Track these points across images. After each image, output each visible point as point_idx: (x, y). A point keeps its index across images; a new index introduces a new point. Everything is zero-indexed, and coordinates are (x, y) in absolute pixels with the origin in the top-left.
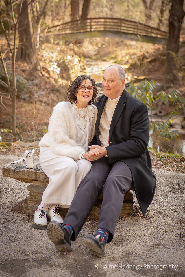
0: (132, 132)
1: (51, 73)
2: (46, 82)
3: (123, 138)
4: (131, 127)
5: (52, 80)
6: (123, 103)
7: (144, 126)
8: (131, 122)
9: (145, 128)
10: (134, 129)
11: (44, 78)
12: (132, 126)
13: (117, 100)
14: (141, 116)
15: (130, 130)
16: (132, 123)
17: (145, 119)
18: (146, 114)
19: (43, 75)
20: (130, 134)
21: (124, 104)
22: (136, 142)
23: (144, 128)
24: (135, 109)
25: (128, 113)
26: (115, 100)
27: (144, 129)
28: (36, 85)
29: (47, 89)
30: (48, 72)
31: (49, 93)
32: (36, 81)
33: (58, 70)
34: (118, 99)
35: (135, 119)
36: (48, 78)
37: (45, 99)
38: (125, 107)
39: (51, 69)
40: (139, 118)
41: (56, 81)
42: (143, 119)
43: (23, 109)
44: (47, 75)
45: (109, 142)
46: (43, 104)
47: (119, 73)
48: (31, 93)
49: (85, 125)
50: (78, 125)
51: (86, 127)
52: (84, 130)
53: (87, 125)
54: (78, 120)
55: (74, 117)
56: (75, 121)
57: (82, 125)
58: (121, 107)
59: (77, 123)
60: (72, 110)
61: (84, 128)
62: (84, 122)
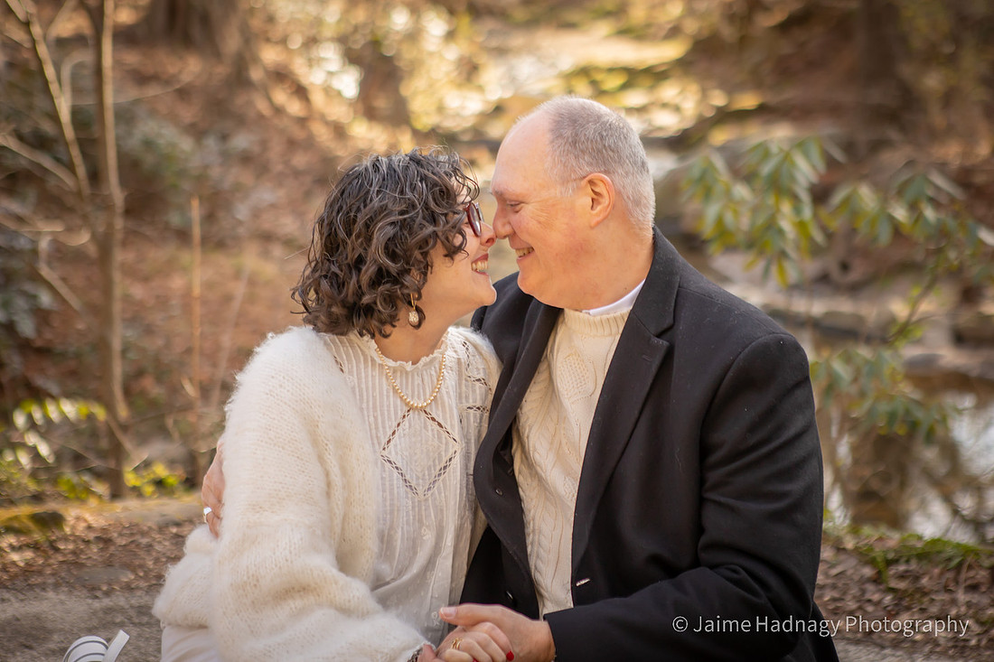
0: (711, 517)
1: (318, 99)
2: (292, 144)
3: (656, 560)
4: (708, 484)
5: (322, 134)
6: (653, 329)
7: (789, 473)
8: (704, 449)
9: (796, 487)
10: (722, 499)
11: (284, 123)
12: (714, 476)
13: (618, 314)
14: (771, 412)
15: (701, 501)
16: (713, 458)
18: (798, 396)
19: (279, 111)
20: (701, 530)
21: (659, 336)
22: (738, 584)
23: (788, 487)
24: (730, 374)
25: (688, 395)
26: (607, 312)
27: (784, 495)
28: (246, 159)
29: (297, 174)
30: (301, 92)
33: (349, 83)
34: (624, 306)
35: (730, 432)
36: (302, 121)
38: (669, 355)
39: (314, 78)
40: (753, 428)
41: (339, 131)
42: (780, 428)
44: (295, 107)
45: (573, 581)
48: (217, 202)
49: (434, 461)
50: (397, 468)
51: (442, 471)
52: (429, 489)
53: (450, 460)
54: (394, 433)
55: (366, 418)
56: (377, 446)
57: (416, 462)
58: (644, 356)
59: (390, 453)
60: (355, 374)
61: (427, 477)
62: (430, 443)
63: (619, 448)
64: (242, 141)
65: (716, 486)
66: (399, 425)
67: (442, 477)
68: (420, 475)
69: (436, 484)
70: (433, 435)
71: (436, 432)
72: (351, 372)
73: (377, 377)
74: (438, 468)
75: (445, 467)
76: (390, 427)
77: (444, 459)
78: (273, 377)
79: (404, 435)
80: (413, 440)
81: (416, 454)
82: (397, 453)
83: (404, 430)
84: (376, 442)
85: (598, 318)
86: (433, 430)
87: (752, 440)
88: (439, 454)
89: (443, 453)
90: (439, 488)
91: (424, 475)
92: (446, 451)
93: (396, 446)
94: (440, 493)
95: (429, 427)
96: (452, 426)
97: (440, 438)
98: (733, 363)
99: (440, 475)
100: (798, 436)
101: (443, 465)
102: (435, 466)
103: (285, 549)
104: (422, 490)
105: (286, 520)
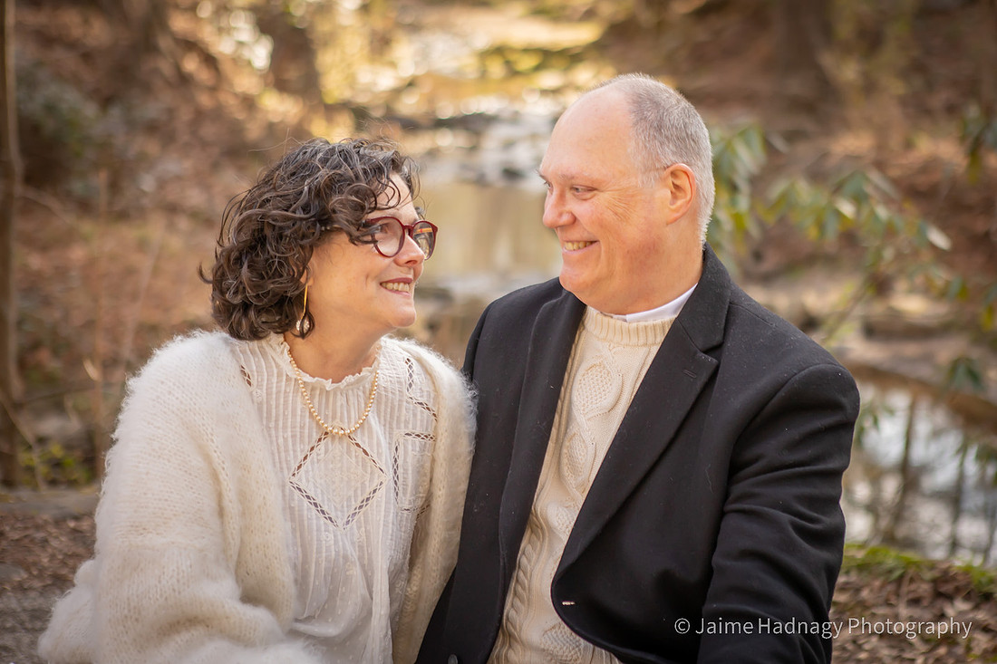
1: (227, 68)
2: (200, 116)
5: (232, 105)
13: (659, 321)
19: (185, 78)
21: (706, 352)
24: (781, 393)
26: (645, 319)
29: (205, 144)
31: (215, 167)
32: (152, 109)
33: (260, 54)
34: (665, 314)
37: (195, 197)
41: (249, 103)
43: (77, 254)
46: (183, 223)
47: (636, 124)
48: (118, 170)
49: (355, 491)
50: (308, 497)
51: (365, 503)
52: (348, 522)
53: (375, 491)
54: (305, 458)
55: (274, 439)
56: (286, 471)
57: (334, 491)
58: (686, 371)
59: (300, 480)
60: (265, 387)
61: (345, 509)
62: (352, 470)
66: (312, 449)
67: (364, 509)
68: (339, 507)
69: (356, 517)
70: (357, 462)
71: (360, 460)
72: (259, 386)
73: (291, 394)
74: (360, 499)
75: (368, 499)
76: (302, 451)
77: (369, 490)
78: (162, 383)
79: (318, 461)
80: (331, 466)
81: (334, 482)
82: (308, 481)
83: (318, 455)
84: (284, 466)
85: (634, 325)
86: (356, 457)
88: (363, 483)
89: (367, 483)
90: (358, 521)
91: (343, 507)
92: (371, 480)
93: (307, 472)
94: (359, 528)
95: (354, 454)
96: (379, 454)
97: (364, 466)
98: (787, 382)
99: (361, 507)
101: (366, 496)
102: (356, 496)
103: (171, 577)
104: (340, 522)
105: (173, 543)
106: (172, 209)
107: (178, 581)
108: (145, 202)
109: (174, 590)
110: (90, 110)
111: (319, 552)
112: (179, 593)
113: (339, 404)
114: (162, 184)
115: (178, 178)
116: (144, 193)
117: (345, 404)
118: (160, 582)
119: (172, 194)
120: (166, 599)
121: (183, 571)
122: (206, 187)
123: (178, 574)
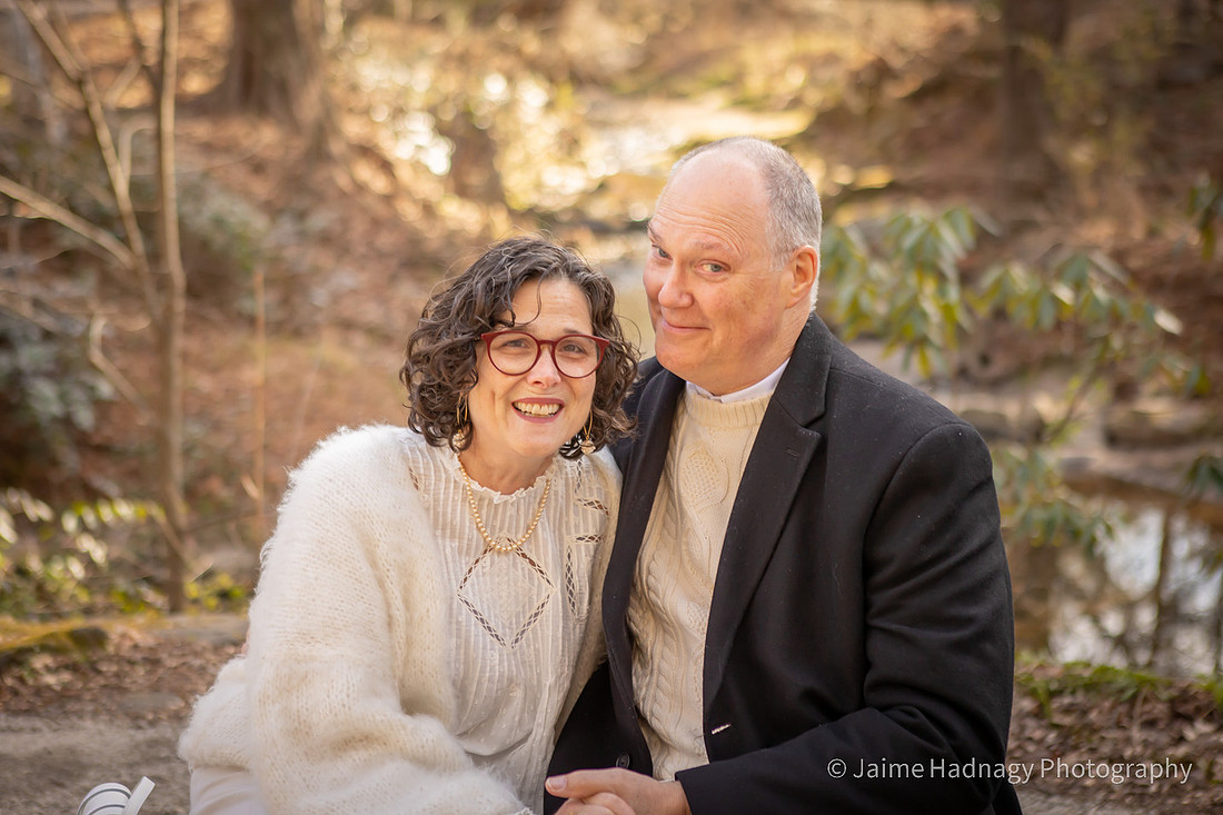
0: (879, 648)
1: (404, 174)
2: (376, 224)
3: (811, 696)
4: (873, 610)
5: (410, 212)
6: (801, 419)
7: (973, 594)
8: (868, 567)
10: (894, 627)
11: (369, 201)
12: (880, 599)
13: (757, 399)
14: (949, 519)
15: (866, 630)
17: (974, 543)
18: (980, 500)
19: (361, 188)
20: (865, 664)
21: (808, 426)
22: (914, 729)
23: (973, 611)
24: (900, 473)
26: (743, 398)
27: (970, 620)
28: (325, 239)
29: (381, 256)
30: (386, 166)
31: (393, 279)
33: (439, 158)
34: (763, 390)
35: (900, 544)
36: (388, 199)
37: (371, 312)
38: (821, 449)
39: (400, 152)
40: (929, 539)
41: (428, 209)
42: (960, 539)
44: (379, 183)
45: (708, 726)
46: (359, 340)
47: (772, 203)
48: (290, 285)
49: (524, 606)
50: (475, 612)
51: (533, 619)
52: (517, 641)
53: (543, 605)
54: (470, 571)
56: (454, 582)
57: (501, 606)
58: (789, 451)
59: (467, 593)
60: (432, 493)
61: (514, 626)
62: (519, 584)
63: (761, 563)
64: (321, 220)
65: (884, 612)
66: (477, 561)
67: (532, 625)
68: (507, 624)
69: (524, 635)
70: (524, 575)
71: (526, 572)
72: (427, 490)
73: (459, 503)
74: (528, 616)
75: (536, 614)
76: (467, 563)
77: (536, 604)
79: (484, 574)
80: (497, 580)
81: (501, 597)
82: (474, 595)
83: (483, 567)
84: (453, 577)
86: (523, 569)
87: (929, 553)
88: (530, 598)
89: (535, 597)
90: (527, 639)
91: (511, 623)
92: (538, 595)
93: (473, 585)
94: (528, 646)
95: (519, 566)
96: (546, 563)
97: (531, 578)
98: (902, 460)
99: (529, 623)
100: (983, 549)
101: (534, 611)
102: (524, 612)
103: (341, 692)
104: (508, 641)
105: (342, 656)
106: (347, 325)
107: (348, 696)
108: (319, 318)
109: (344, 706)
110: (259, 223)
111: (483, 671)
112: (350, 708)
113: (508, 514)
114: (336, 298)
115: (354, 292)
116: (318, 309)
117: (514, 514)
118: (328, 696)
119: (348, 309)
120: (336, 715)
121: (353, 685)
122: (383, 300)
123: (349, 688)
